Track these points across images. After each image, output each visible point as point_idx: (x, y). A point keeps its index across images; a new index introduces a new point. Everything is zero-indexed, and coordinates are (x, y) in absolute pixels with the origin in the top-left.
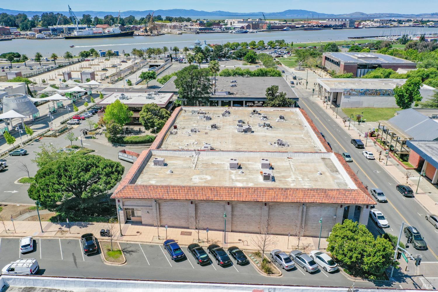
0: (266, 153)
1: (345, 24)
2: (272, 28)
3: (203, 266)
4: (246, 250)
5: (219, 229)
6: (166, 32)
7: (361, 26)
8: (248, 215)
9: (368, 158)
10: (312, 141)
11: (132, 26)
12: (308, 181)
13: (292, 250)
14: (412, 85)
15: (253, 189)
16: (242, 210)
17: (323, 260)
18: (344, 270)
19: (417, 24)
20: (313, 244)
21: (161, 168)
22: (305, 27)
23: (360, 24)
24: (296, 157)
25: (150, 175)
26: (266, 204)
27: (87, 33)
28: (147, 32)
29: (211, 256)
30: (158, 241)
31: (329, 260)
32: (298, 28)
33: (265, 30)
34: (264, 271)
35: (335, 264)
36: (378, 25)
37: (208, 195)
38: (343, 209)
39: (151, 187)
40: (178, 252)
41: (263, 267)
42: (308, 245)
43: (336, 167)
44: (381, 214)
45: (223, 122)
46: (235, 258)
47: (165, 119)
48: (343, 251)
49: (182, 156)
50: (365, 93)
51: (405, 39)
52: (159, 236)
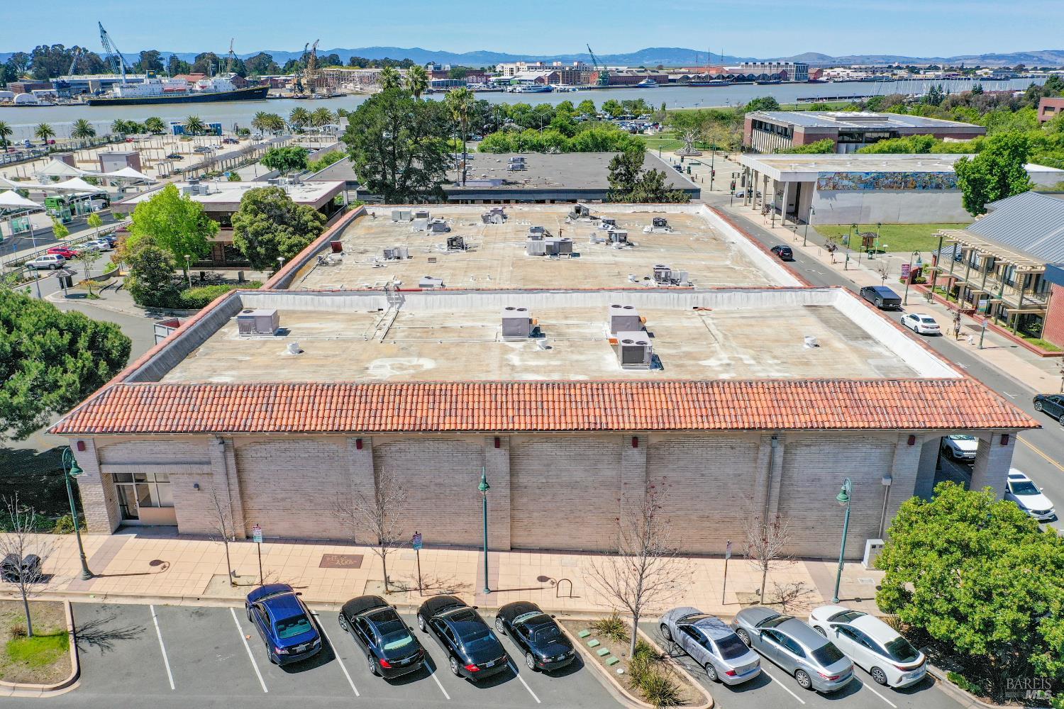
0: (625, 293)
1: (784, 73)
2: (609, 82)
3: (393, 682)
4: (568, 613)
5: (467, 542)
6: (350, 92)
7: (824, 79)
8: (573, 485)
9: (921, 330)
10: (760, 273)
11: (263, 77)
12: (777, 364)
13: (738, 609)
14: (1006, 153)
15: (589, 386)
16: (548, 465)
17: (865, 641)
18: (952, 678)
19: (954, 75)
20: (810, 584)
21: (265, 342)
22: (691, 79)
23: (820, 72)
24: (723, 303)
25: (219, 360)
26: (635, 442)
27: (149, 91)
28: (302, 91)
29: (430, 643)
30: (229, 592)
31: (892, 640)
32: (674, 81)
33: (594, 85)
34: (642, 692)
35: (915, 656)
36: (863, 75)
37: (419, 412)
38: (917, 449)
39: (207, 389)
40: (294, 631)
41: (637, 678)
42: (794, 589)
43: (859, 328)
44: (1022, 477)
45: (485, 236)
46: (526, 648)
47: (310, 235)
48: (949, 601)
49: (342, 310)
50: (874, 183)
51: (935, 96)
52: (233, 574)
